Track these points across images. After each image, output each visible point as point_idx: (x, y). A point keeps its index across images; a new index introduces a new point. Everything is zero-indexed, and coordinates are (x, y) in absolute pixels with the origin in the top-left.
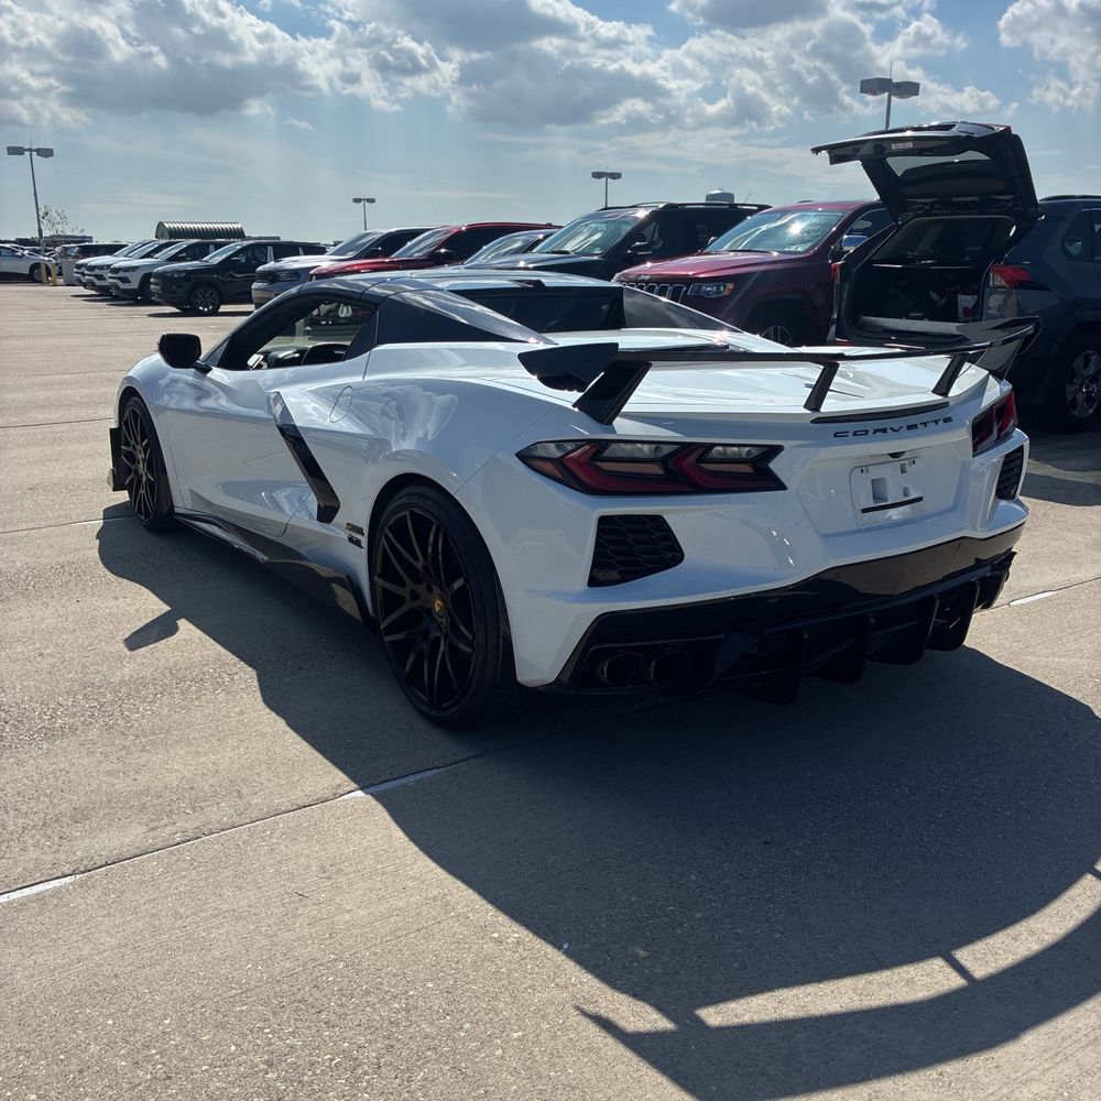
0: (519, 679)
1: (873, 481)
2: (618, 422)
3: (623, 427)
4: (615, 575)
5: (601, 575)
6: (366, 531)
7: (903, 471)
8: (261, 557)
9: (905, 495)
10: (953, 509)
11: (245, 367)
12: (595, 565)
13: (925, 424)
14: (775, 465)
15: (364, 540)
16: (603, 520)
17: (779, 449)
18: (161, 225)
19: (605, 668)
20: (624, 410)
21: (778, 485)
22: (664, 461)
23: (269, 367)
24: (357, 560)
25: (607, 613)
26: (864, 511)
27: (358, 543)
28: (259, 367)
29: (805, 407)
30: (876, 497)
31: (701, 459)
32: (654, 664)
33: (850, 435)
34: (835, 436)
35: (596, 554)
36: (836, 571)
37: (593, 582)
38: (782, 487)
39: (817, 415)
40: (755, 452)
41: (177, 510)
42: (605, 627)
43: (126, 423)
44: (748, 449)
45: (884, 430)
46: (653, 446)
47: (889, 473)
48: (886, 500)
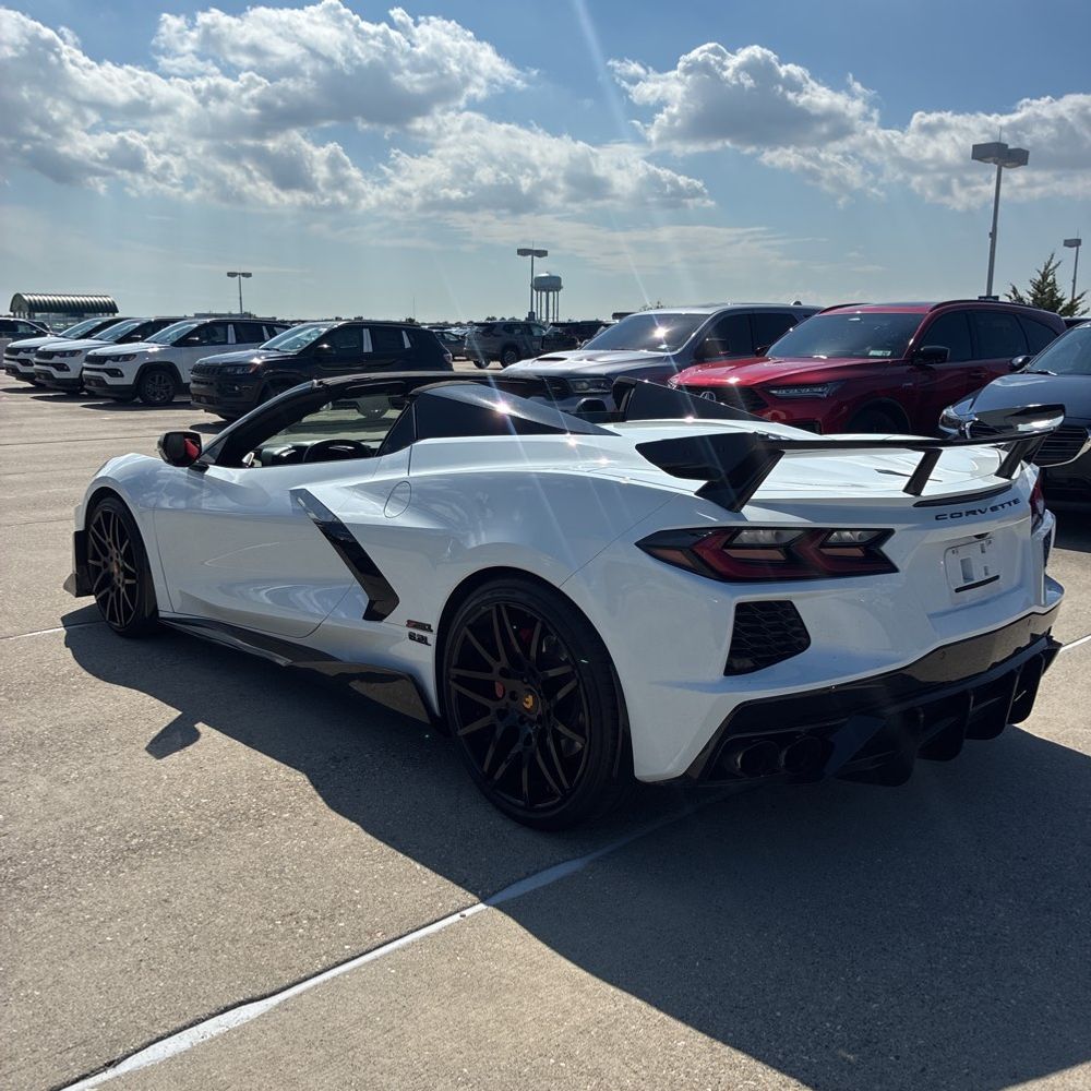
0: (636, 775)
1: (962, 561)
2: (747, 510)
3: (751, 514)
4: (748, 663)
5: (736, 664)
6: (435, 627)
7: (983, 552)
8: (282, 661)
9: (986, 574)
10: (1020, 586)
11: (240, 465)
12: (733, 653)
13: (1002, 506)
14: (887, 548)
15: (432, 638)
16: (740, 607)
17: (888, 533)
18: (18, 297)
19: (739, 760)
20: (754, 497)
21: (890, 568)
22: (787, 548)
23: (264, 465)
24: (422, 658)
25: (745, 703)
26: (957, 590)
27: (423, 640)
28: (252, 465)
29: (905, 490)
30: (966, 578)
31: (824, 545)
32: (784, 753)
33: (948, 516)
34: (937, 519)
35: (734, 642)
36: (941, 651)
37: (730, 670)
38: (895, 570)
39: (918, 499)
40: (867, 537)
41: (162, 615)
42: (744, 716)
43: (98, 526)
44: (859, 533)
45: (974, 512)
46: (774, 532)
47: (973, 552)
48: (972, 580)
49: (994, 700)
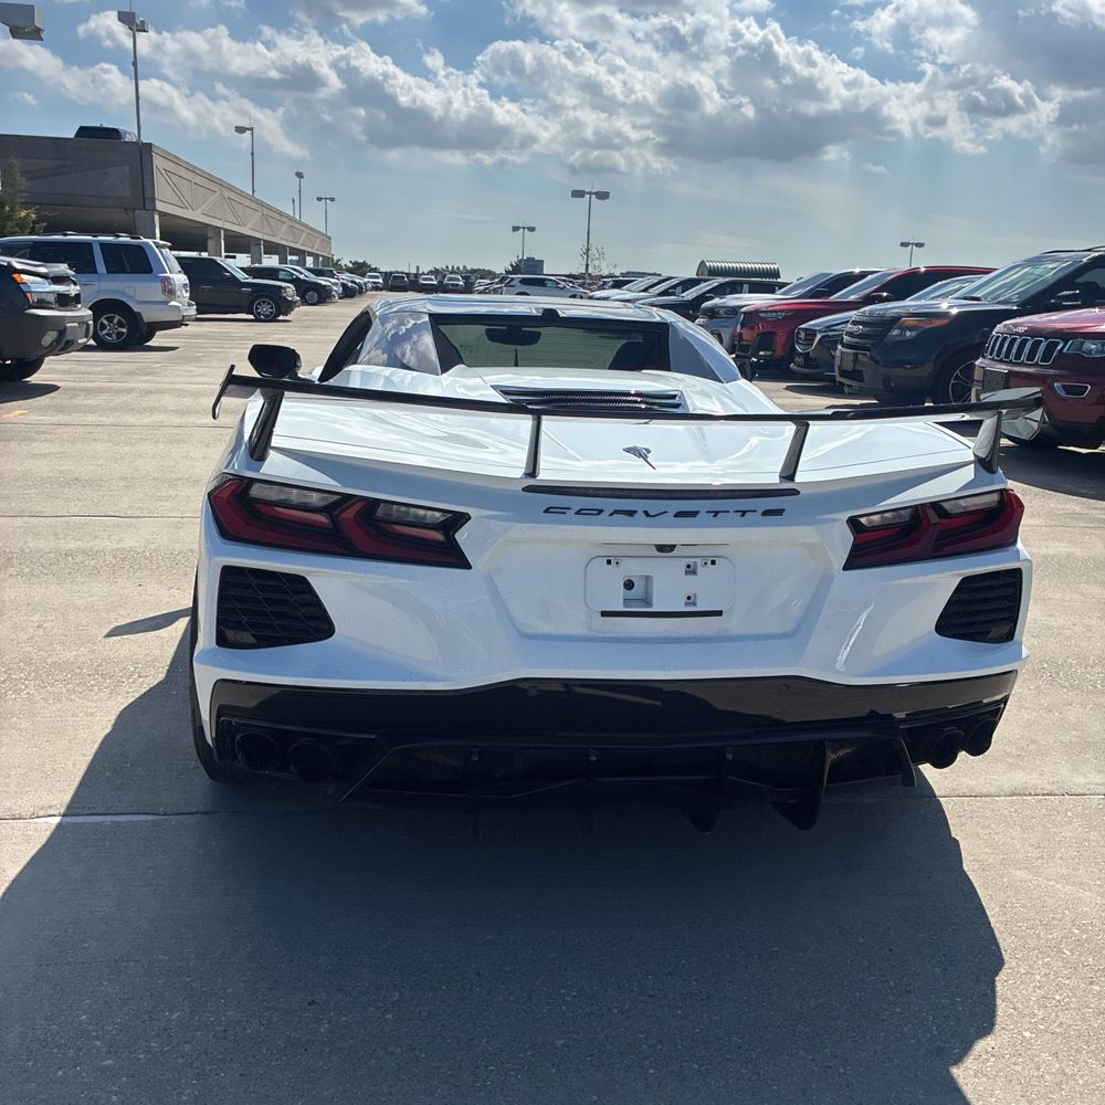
3: (275, 466)
4: (247, 638)
5: (231, 635)
7: (690, 572)
9: (690, 603)
10: (788, 636)
12: (222, 622)
13: (716, 513)
14: (461, 537)
16: (229, 571)
21: (460, 562)
22: (331, 513)
25: (221, 680)
26: (607, 614)
33: (572, 512)
34: (548, 511)
35: (222, 609)
37: (220, 639)
38: (467, 565)
39: (530, 482)
45: (631, 513)
48: (651, 606)
49: (701, 778)
